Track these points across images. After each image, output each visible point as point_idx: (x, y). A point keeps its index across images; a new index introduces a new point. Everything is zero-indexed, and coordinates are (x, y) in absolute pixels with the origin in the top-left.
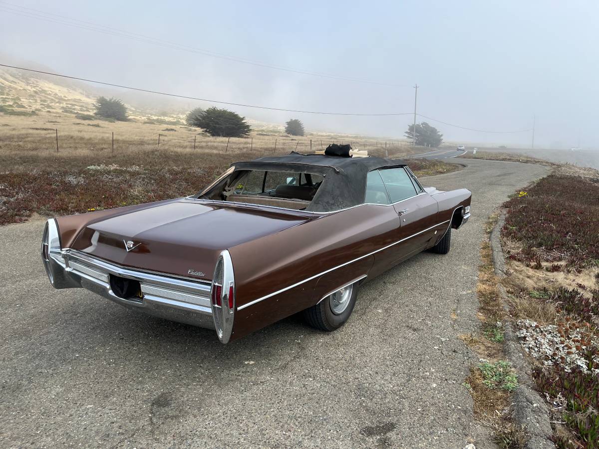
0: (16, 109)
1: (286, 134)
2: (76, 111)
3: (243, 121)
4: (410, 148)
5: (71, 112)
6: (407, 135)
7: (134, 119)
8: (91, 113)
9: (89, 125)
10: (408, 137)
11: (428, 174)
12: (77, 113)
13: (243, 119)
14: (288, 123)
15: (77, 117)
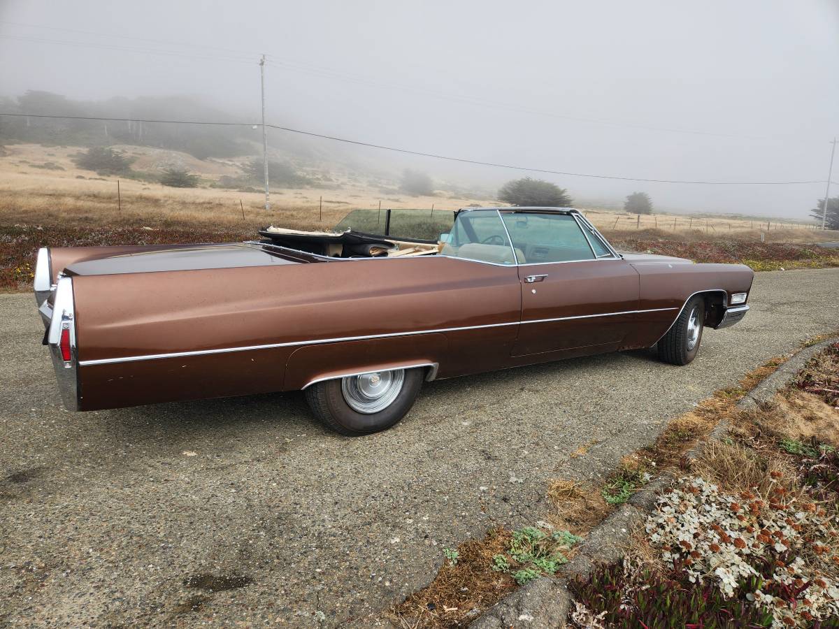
0: (323, 182)
1: (625, 212)
2: (380, 185)
3: (564, 195)
4: (814, 233)
5: (376, 186)
6: (814, 214)
7: (440, 193)
8: (396, 187)
9: (389, 199)
10: (816, 217)
11: (809, 266)
12: (382, 187)
13: (563, 192)
14: (630, 198)
15: (380, 192)
